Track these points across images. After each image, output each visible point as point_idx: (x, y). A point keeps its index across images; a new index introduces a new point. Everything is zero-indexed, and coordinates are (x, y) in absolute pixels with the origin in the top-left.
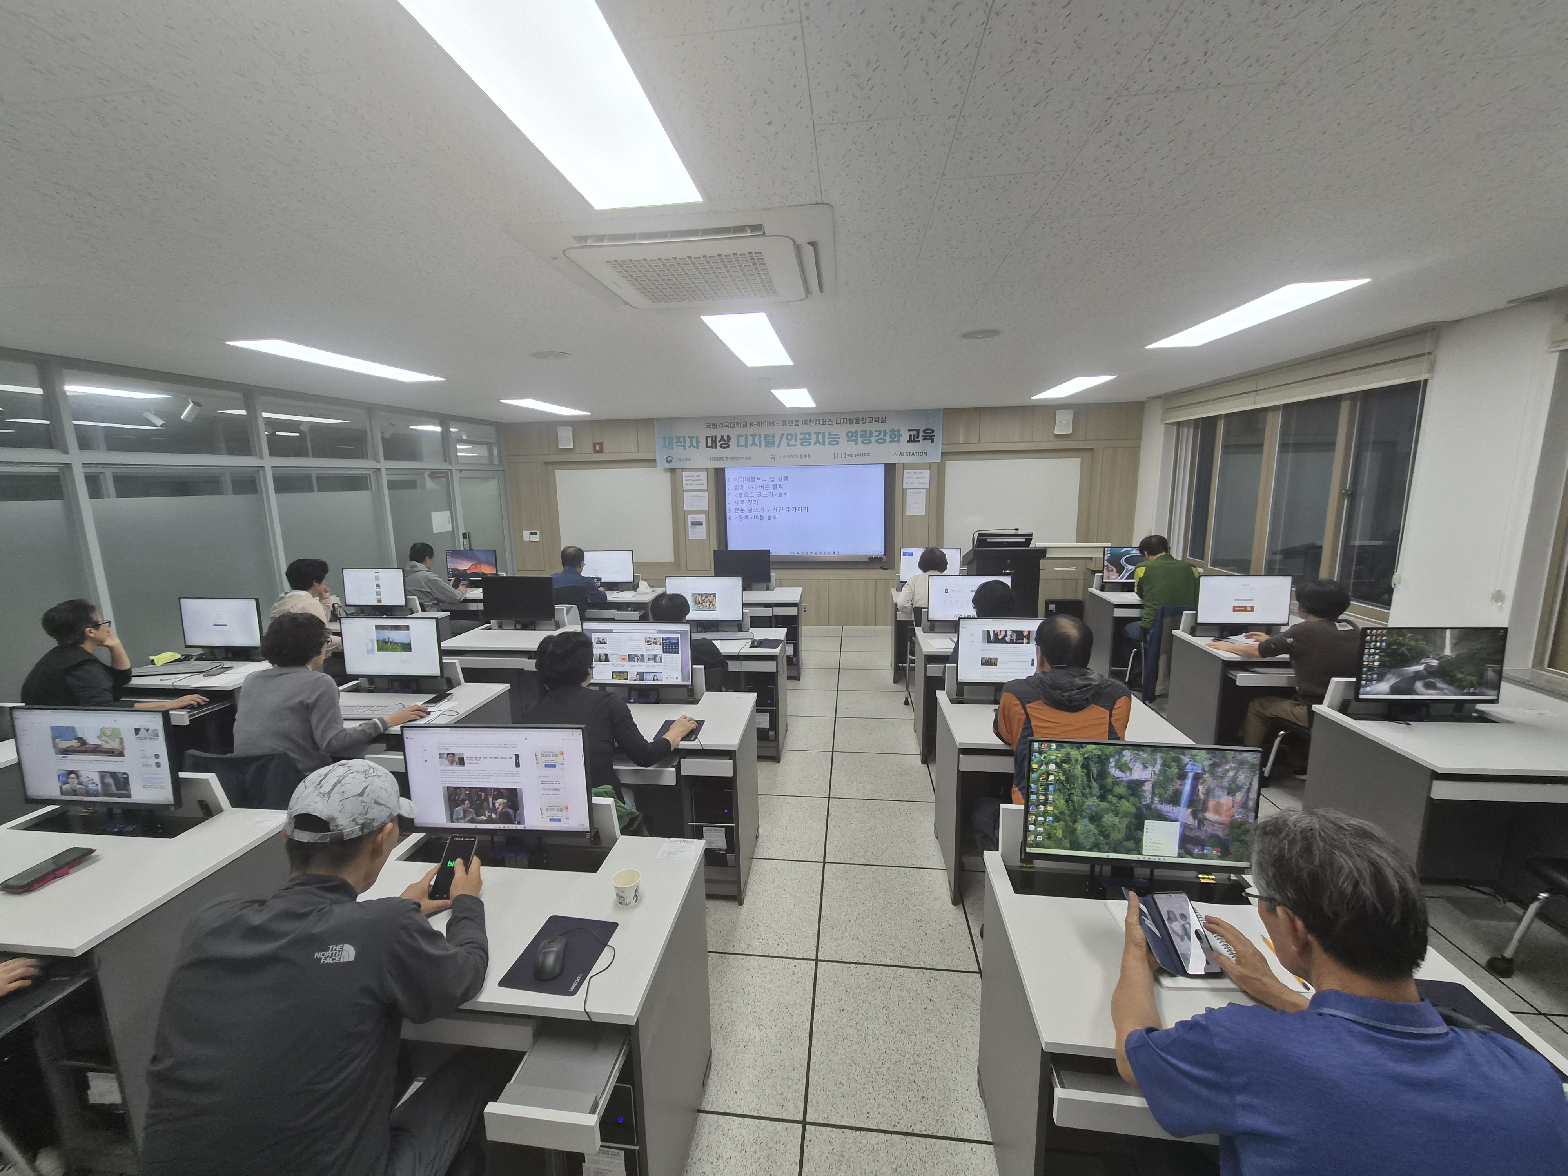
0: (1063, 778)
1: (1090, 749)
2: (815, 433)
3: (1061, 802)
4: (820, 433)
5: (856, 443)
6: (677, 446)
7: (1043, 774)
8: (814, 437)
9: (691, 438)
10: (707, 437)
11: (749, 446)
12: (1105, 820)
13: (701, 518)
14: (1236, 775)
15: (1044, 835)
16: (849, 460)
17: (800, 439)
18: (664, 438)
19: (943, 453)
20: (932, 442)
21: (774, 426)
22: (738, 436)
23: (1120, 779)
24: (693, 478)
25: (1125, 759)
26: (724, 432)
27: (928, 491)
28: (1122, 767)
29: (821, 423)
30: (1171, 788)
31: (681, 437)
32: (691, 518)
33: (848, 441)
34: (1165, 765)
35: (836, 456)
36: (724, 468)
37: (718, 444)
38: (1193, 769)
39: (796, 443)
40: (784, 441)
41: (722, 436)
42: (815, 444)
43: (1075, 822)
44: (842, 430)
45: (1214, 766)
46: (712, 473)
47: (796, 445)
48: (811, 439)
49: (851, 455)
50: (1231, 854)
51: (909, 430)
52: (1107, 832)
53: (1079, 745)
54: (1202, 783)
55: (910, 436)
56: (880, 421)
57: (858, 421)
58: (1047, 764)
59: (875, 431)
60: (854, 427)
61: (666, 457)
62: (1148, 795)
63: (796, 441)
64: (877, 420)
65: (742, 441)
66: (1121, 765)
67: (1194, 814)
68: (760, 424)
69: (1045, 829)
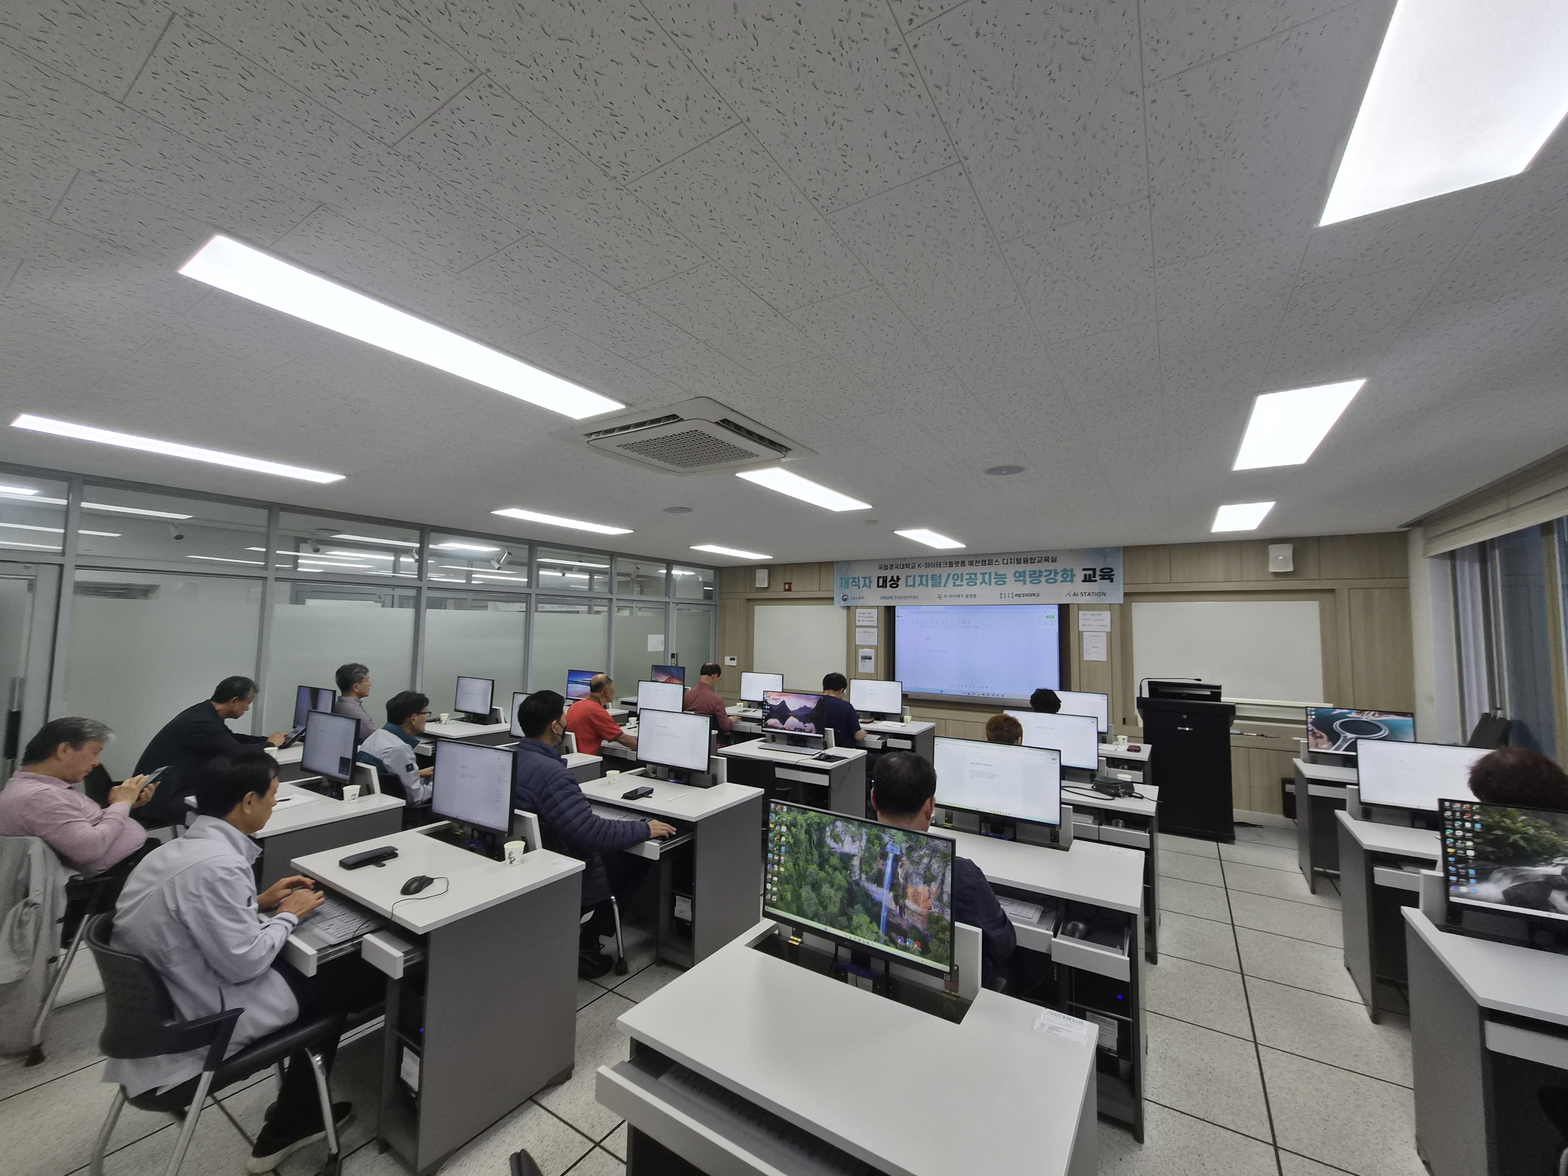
0: (792, 841)
1: (811, 816)
2: (981, 574)
3: (790, 865)
4: (986, 573)
5: (1025, 583)
6: (853, 585)
7: (777, 834)
8: (980, 578)
9: (865, 578)
10: (879, 578)
11: (916, 585)
12: (823, 890)
13: (870, 652)
14: (930, 862)
15: (778, 895)
16: (1017, 600)
17: (966, 580)
18: (842, 579)
19: (1126, 594)
20: (1112, 581)
21: (940, 566)
22: (907, 577)
23: (834, 850)
24: (865, 615)
25: (837, 829)
26: (895, 573)
27: (1110, 635)
28: (836, 838)
29: (987, 564)
30: (876, 867)
31: (856, 578)
32: (862, 652)
33: (1016, 581)
34: (869, 841)
35: (1003, 596)
36: (895, 607)
37: (888, 584)
38: (892, 850)
39: (962, 583)
40: (951, 581)
41: (892, 577)
42: (981, 584)
43: (800, 887)
44: (1009, 571)
45: (910, 849)
46: (882, 611)
47: (962, 585)
48: (977, 579)
49: (1019, 595)
50: (931, 952)
51: (1084, 570)
52: (825, 903)
53: (804, 810)
54: (901, 867)
55: (1085, 575)
56: (1050, 561)
57: (1026, 561)
58: (780, 825)
59: (1046, 571)
60: (1021, 568)
61: (842, 595)
62: (857, 870)
63: (962, 581)
64: (1047, 560)
65: (910, 582)
66: (835, 836)
67: (896, 899)
68: (927, 565)
69: (778, 890)
